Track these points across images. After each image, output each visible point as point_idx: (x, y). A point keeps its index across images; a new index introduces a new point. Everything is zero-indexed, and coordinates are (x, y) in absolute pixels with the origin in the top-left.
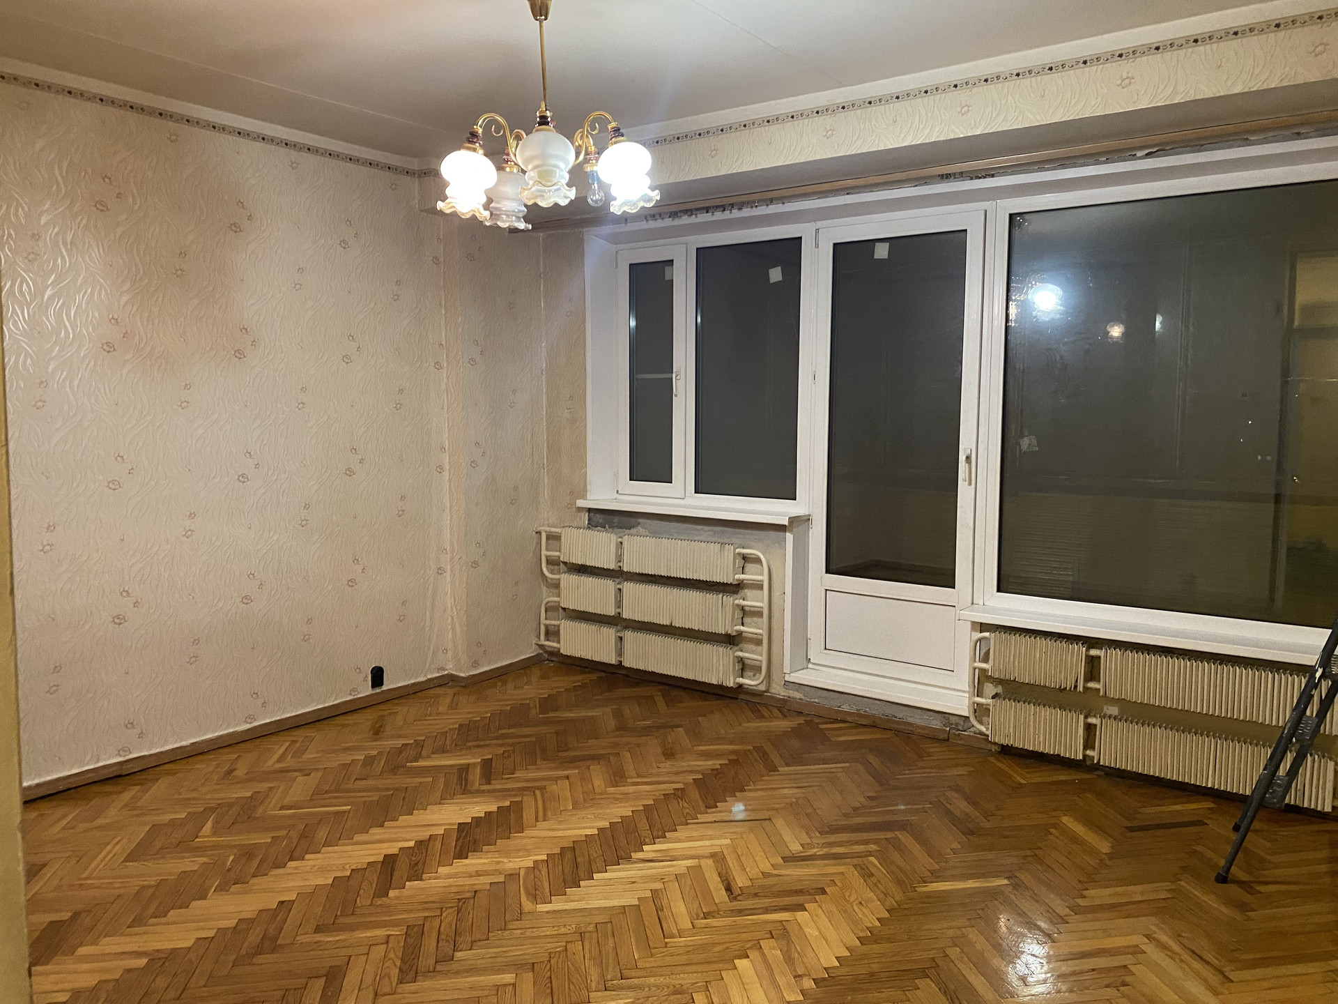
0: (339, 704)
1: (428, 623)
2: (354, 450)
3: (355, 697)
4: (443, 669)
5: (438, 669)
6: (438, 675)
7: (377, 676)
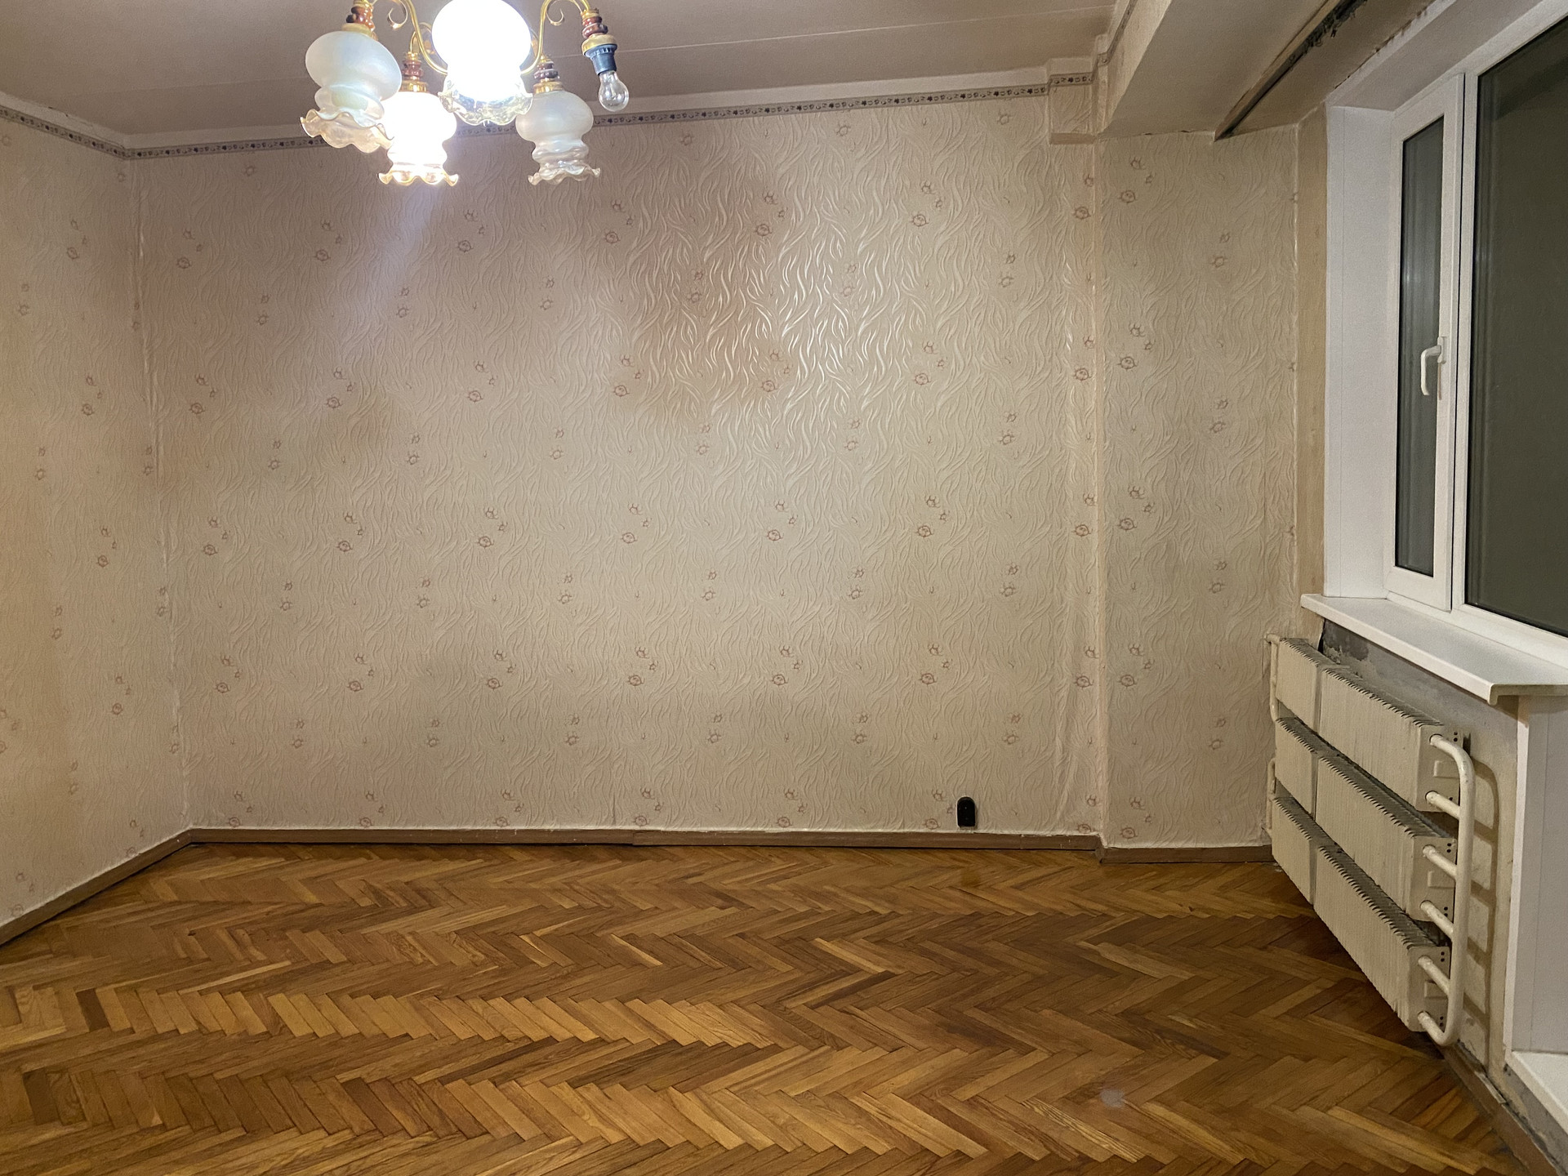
0: (904, 834)
1: (1058, 755)
2: (931, 501)
3: (933, 831)
4: (1086, 827)
5: (1079, 826)
6: (1076, 833)
7: (967, 812)
